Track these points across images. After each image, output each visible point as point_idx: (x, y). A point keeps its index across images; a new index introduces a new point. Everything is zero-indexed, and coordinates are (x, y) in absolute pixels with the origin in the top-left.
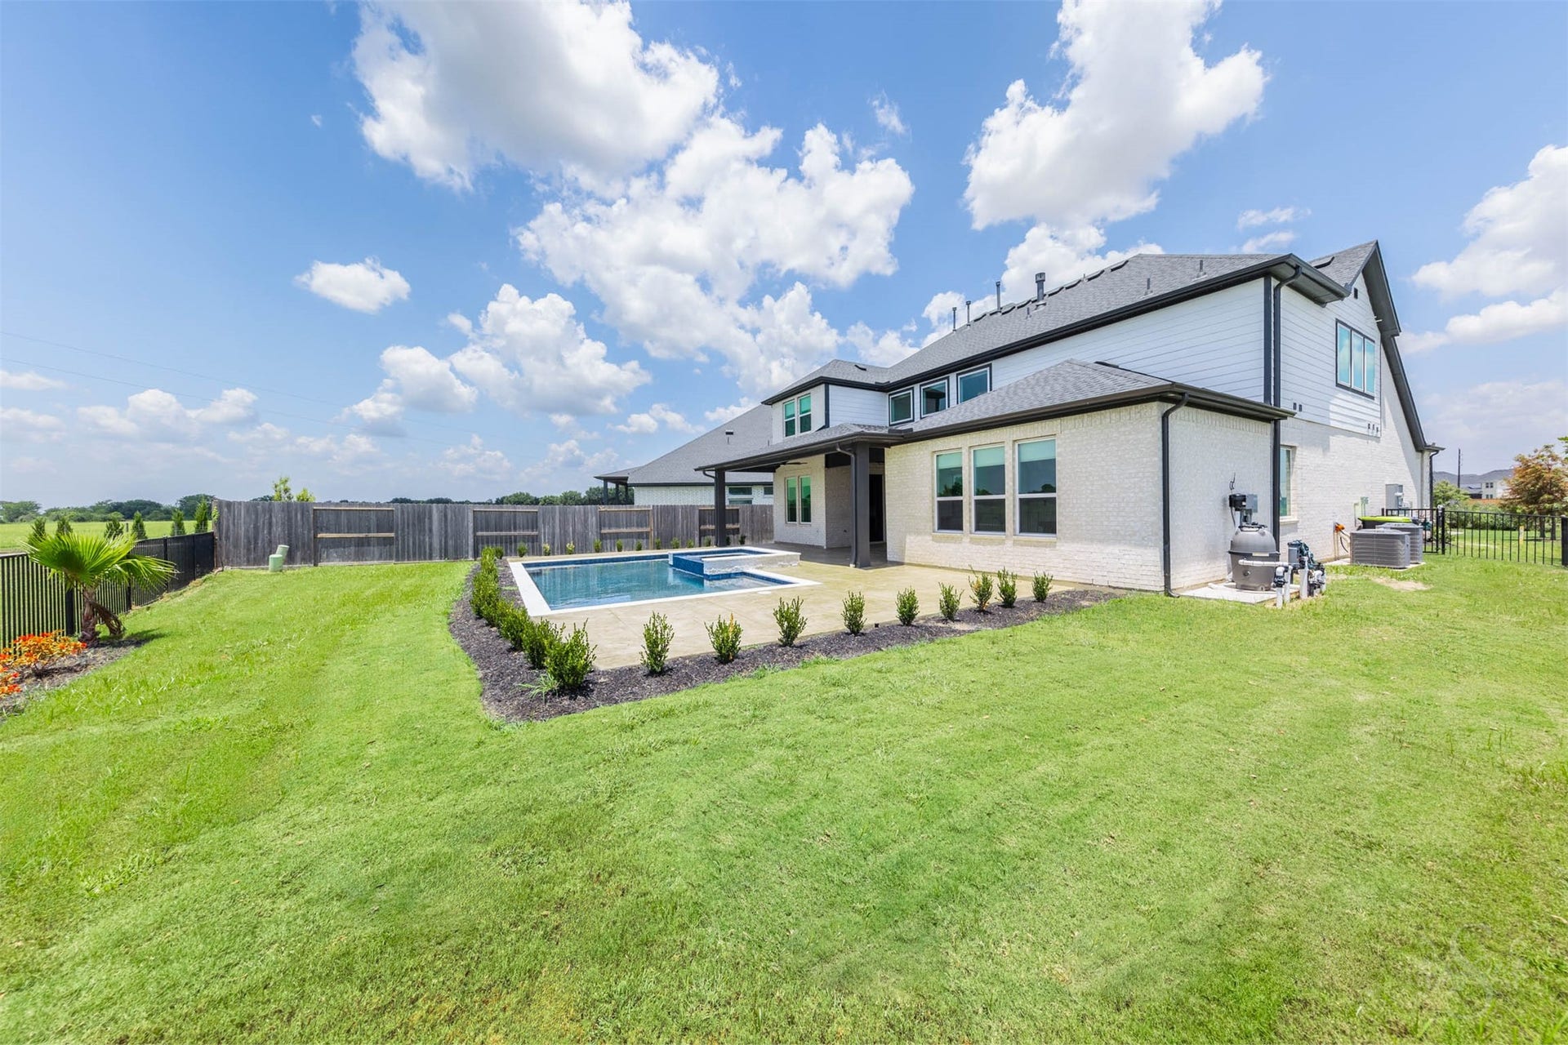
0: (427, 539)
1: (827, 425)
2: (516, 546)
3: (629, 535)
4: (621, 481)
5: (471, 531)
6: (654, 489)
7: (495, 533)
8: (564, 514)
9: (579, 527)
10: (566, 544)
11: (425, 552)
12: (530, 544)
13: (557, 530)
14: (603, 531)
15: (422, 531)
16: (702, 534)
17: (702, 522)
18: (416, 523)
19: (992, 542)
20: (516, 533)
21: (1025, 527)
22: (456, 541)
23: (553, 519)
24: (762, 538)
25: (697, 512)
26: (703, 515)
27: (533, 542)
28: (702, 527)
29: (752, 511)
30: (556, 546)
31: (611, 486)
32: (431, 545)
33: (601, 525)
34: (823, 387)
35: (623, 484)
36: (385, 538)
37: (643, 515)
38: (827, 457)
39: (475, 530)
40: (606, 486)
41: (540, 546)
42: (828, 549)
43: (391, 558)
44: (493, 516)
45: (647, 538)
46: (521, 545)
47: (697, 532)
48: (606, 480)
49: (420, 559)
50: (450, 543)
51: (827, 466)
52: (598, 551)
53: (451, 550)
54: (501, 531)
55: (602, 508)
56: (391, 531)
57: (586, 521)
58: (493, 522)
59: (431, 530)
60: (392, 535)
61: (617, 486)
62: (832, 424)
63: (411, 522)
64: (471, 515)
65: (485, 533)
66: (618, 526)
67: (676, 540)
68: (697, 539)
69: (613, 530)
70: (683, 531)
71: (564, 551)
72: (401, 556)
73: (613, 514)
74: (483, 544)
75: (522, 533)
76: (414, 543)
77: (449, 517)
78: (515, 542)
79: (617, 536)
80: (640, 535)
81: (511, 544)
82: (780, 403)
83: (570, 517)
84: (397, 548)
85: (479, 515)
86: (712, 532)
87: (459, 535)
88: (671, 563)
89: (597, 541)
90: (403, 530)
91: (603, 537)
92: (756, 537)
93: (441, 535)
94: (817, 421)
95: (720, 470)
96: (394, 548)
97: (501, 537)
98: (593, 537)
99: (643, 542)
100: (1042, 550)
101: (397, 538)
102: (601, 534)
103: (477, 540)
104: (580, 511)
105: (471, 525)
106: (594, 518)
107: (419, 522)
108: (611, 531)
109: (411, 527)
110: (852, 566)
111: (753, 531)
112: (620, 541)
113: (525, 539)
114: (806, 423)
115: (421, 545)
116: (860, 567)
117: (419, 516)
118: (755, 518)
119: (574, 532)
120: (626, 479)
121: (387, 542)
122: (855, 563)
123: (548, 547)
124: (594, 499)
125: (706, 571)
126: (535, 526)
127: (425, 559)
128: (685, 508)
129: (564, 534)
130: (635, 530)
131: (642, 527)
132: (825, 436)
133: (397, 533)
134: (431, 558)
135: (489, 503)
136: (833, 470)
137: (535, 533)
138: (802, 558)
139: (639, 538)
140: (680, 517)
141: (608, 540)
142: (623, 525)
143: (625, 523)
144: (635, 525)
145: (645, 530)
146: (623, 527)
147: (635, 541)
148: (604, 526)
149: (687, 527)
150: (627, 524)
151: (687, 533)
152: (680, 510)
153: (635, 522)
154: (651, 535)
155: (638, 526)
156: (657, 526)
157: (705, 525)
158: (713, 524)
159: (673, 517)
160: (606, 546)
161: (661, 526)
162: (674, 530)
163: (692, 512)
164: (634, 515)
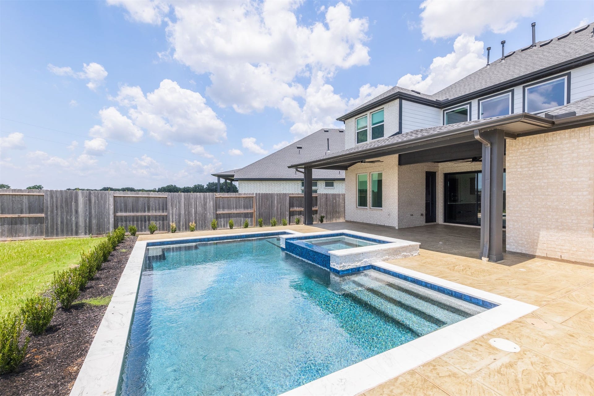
0: (74, 219)
1: (400, 132)
2: (149, 223)
3: (238, 215)
4: (229, 177)
5: (111, 212)
6: (252, 182)
7: (132, 214)
8: (188, 200)
9: (199, 209)
10: (189, 223)
11: (72, 230)
12: (161, 222)
13: (183, 212)
14: (218, 212)
15: (69, 212)
16: (292, 214)
17: (291, 205)
18: (64, 205)
20: (150, 214)
22: (99, 220)
23: (179, 203)
24: (333, 217)
25: (288, 198)
26: (293, 201)
27: (163, 220)
28: (291, 209)
29: (327, 198)
30: (181, 223)
31: (222, 181)
32: (77, 223)
33: (217, 207)
34: (397, 101)
35: (229, 179)
36: (36, 218)
37: (248, 200)
38: (400, 156)
39: (115, 211)
40: (219, 180)
41: (169, 223)
42: (399, 229)
43: (41, 234)
44: (130, 200)
45: (251, 217)
46: (153, 223)
47: (287, 213)
48: (219, 176)
49: (67, 234)
50: (94, 221)
51: (400, 163)
52: (214, 228)
53: (94, 227)
54: (137, 211)
55: (218, 195)
56: (41, 211)
57: (205, 204)
58: (131, 204)
59: (77, 212)
60: (43, 215)
61: (226, 181)
62: (404, 131)
63: (59, 204)
64: (111, 200)
65: (124, 214)
66: (229, 208)
67: (274, 219)
68: (287, 218)
69: (226, 211)
70: (277, 212)
71: (188, 228)
72: (50, 232)
73: (226, 200)
74: (122, 222)
75: (154, 213)
76: (62, 222)
77: (93, 201)
78: (149, 220)
79: (229, 216)
80: (246, 215)
81: (145, 222)
82: (353, 119)
83: (193, 201)
84: (47, 227)
85: (118, 200)
86: (300, 213)
87: (101, 216)
88: (283, 246)
89: (214, 220)
90: (52, 212)
91: (218, 216)
92: (329, 217)
93: (85, 216)
94: (390, 128)
95: (308, 167)
96: (44, 225)
97: (137, 217)
98: (210, 216)
99: (248, 220)
101: (47, 218)
102: (217, 215)
103: (116, 219)
104: (200, 197)
105: (112, 207)
106: (211, 203)
107: (67, 204)
108: (224, 212)
109: (59, 210)
110: (485, 259)
111: (327, 212)
112: (232, 220)
113: (156, 218)
114: (378, 131)
115: (69, 223)
116: (496, 261)
117: (66, 200)
118: (328, 203)
119: (196, 213)
120: (233, 176)
121: (39, 221)
122: (489, 257)
123: (174, 225)
124: (212, 188)
125: (333, 265)
126: (164, 208)
127: (72, 235)
128: (279, 195)
129: (188, 214)
130: (242, 211)
131: (247, 208)
132: (398, 139)
133: (46, 214)
134: (77, 233)
135: (154, 191)
136: (404, 167)
137: (165, 214)
138: (421, 247)
139: (246, 217)
140: (276, 202)
141: (222, 220)
142: (233, 208)
143: (235, 206)
144: (242, 208)
145: (249, 211)
146: (233, 209)
147: (242, 220)
148: (219, 208)
149: (281, 209)
150: (236, 207)
151: (281, 214)
152: (276, 197)
153: (242, 206)
154: (254, 215)
155: (244, 208)
156: (259, 209)
157: (295, 208)
158: (302, 207)
159: (271, 202)
160: (221, 224)
161: (262, 209)
162: (272, 212)
163: (284, 198)
164: (239, 200)
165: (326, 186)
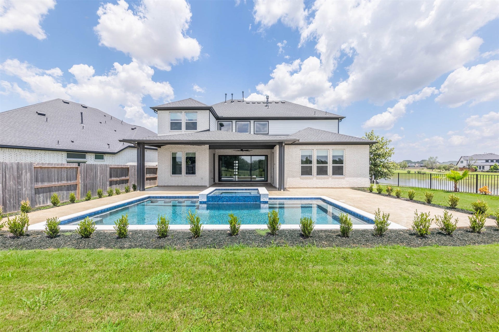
3: (60, 188)
9: (11, 184)
14: (36, 186)
16: (111, 184)
17: (111, 175)
19: (324, 178)
21: (334, 173)
25: (108, 169)
26: (112, 171)
28: (111, 179)
33: (34, 180)
37: (72, 171)
45: (75, 189)
47: (108, 183)
66: (49, 180)
68: (108, 188)
69: (46, 184)
70: (100, 182)
73: (45, 170)
79: (50, 189)
80: (69, 188)
82: (167, 112)
86: (116, 183)
91: (36, 191)
99: (73, 193)
100: (340, 180)
106: (29, 174)
108: (43, 186)
110: (282, 190)
125: (263, 199)
130: (64, 183)
131: (70, 180)
139: (68, 190)
140: (99, 173)
141: (41, 195)
142: (55, 180)
143: (56, 178)
144: (65, 180)
145: (73, 182)
146: (55, 182)
147: (65, 193)
148: (37, 182)
149: (103, 180)
150: (58, 179)
151: (103, 184)
152: (99, 167)
153: (65, 177)
154: (79, 188)
155: (67, 180)
156: (84, 180)
157: (113, 178)
158: (118, 177)
159: (94, 173)
160: (39, 200)
161: (87, 180)
162: (95, 182)
163: (106, 169)
164: (61, 171)
165: (96, 159)
